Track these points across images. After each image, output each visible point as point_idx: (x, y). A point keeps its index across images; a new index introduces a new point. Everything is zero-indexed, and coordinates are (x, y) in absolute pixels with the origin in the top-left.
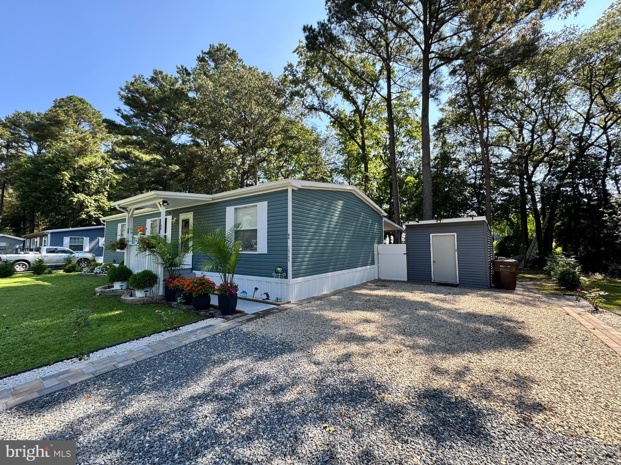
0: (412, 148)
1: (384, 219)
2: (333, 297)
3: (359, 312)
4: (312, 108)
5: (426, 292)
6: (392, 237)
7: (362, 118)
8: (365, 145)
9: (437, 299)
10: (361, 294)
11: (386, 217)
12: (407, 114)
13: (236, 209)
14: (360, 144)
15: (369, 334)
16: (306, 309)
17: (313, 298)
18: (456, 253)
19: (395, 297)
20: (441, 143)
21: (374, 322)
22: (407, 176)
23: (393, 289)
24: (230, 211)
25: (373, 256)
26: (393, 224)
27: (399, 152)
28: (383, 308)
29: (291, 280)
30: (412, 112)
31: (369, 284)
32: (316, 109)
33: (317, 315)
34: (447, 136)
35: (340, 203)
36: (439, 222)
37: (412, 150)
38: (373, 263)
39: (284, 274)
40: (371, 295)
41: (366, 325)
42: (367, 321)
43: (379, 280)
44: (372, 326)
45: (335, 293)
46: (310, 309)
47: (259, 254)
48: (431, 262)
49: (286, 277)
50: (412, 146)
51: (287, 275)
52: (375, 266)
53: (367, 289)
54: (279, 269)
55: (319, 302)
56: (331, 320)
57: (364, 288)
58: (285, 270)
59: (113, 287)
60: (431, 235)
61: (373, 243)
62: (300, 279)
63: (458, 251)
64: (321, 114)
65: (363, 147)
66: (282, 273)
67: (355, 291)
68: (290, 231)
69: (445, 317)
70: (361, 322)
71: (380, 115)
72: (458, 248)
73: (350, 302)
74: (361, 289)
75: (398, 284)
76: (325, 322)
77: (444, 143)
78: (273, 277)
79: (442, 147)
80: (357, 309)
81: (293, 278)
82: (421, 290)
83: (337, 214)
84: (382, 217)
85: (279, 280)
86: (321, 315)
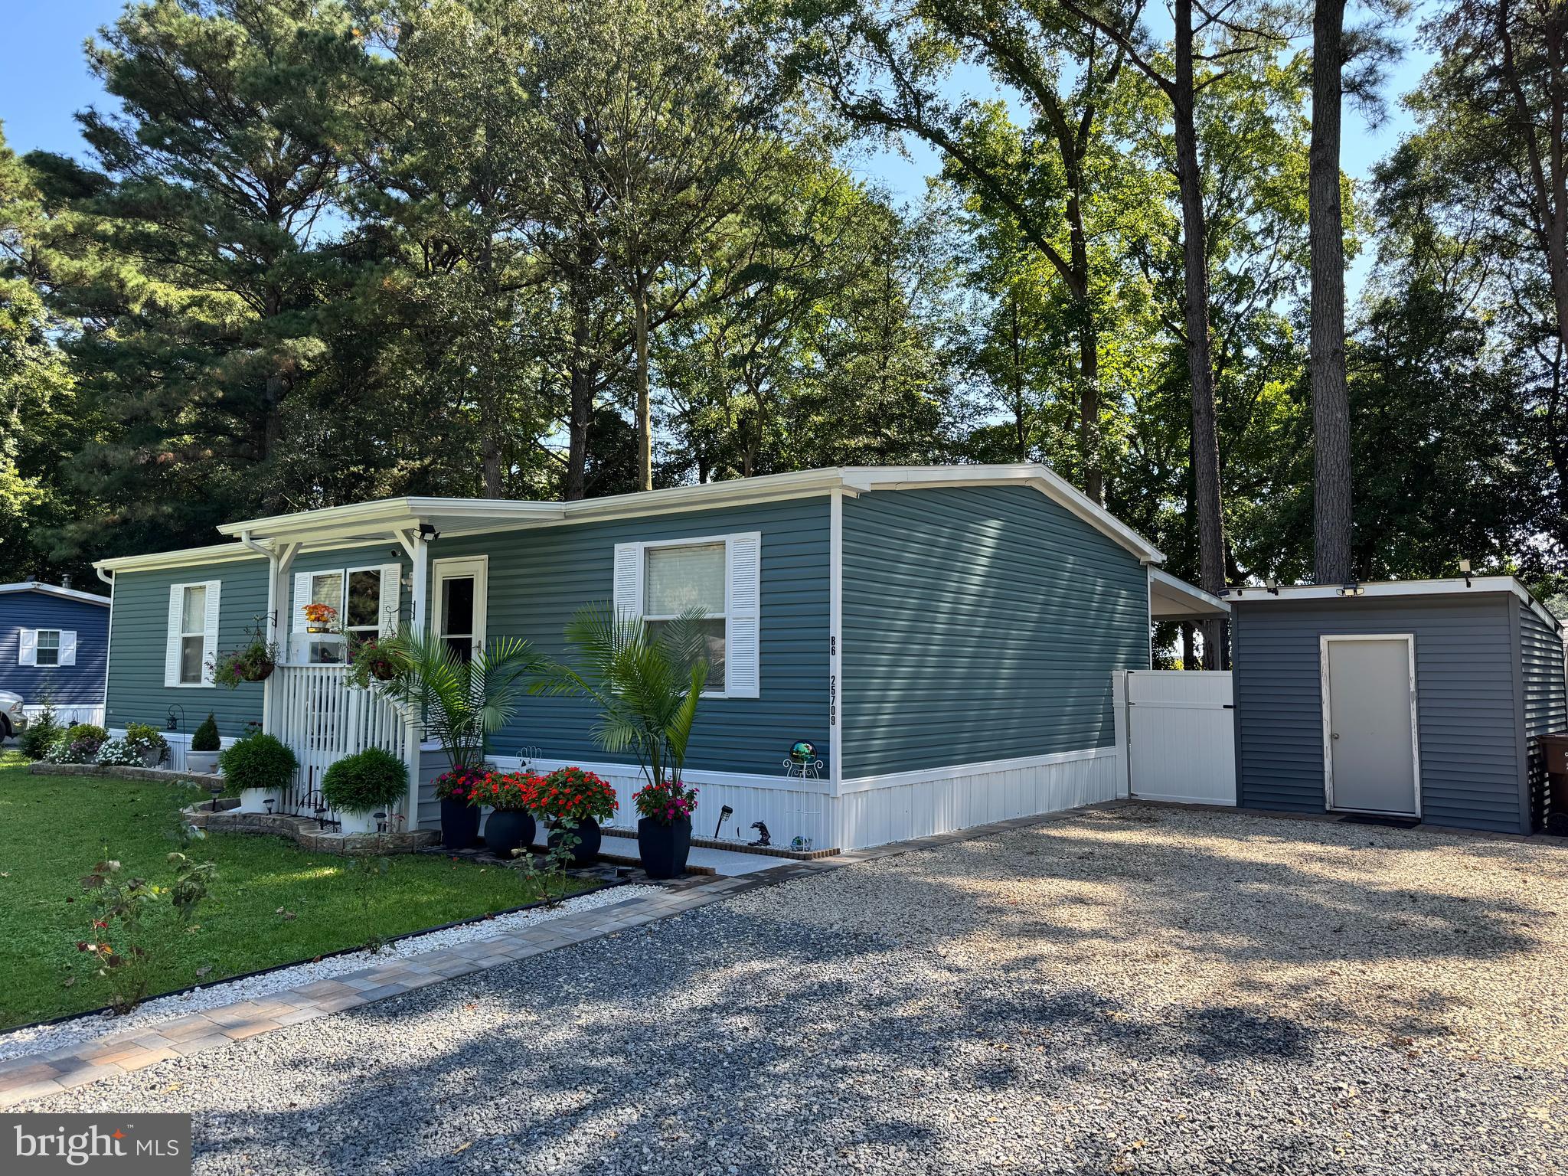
0: (1288, 257)
1: (1154, 575)
2: (970, 844)
3: (1056, 881)
4: (869, 115)
5: (1289, 838)
6: (1199, 638)
7: (1072, 155)
8: (1086, 266)
9: (1321, 860)
10: (1064, 840)
11: (1158, 566)
12: (1267, 121)
13: (648, 551)
14: (1067, 257)
15: (1086, 926)
16: (893, 870)
17: (907, 844)
18: (1414, 706)
19: (1178, 852)
20: (1410, 242)
21: (1102, 904)
22: (1264, 376)
23: (1178, 827)
24: (628, 556)
25: (1110, 713)
26: (1192, 591)
27: (1231, 279)
28: (1134, 876)
29: (840, 785)
30: (1285, 113)
31: (1094, 813)
32: (890, 123)
33: (930, 885)
34: (1436, 211)
35: (992, 528)
36: (1349, 592)
37: (1288, 267)
38: (1107, 739)
39: (819, 764)
40: (1099, 844)
41: (1080, 911)
42: (1080, 900)
43: (1132, 801)
44: (1096, 912)
45: (975, 835)
46: (905, 870)
47: (731, 700)
48: (1321, 738)
49: (825, 774)
50: (1286, 249)
51: (827, 766)
52: (1118, 750)
53: (1084, 826)
54: (803, 748)
55: (927, 855)
56: (975, 895)
57: (1075, 824)
58: (822, 752)
59: (238, 804)
60: (1324, 640)
61: (1108, 664)
62: (867, 782)
63: (1418, 700)
64: (911, 138)
65: (1076, 273)
66: (812, 760)
67: (1045, 832)
68: (836, 629)
69: (1320, 900)
70: (1062, 902)
71: (1152, 125)
72: (1418, 690)
73: (1027, 859)
74: (1063, 826)
75: (1199, 815)
76: (960, 898)
77: (1425, 241)
78: (782, 772)
79: (1416, 258)
80: (1054, 876)
81: (845, 776)
82: (1278, 834)
83: (981, 565)
84: (1144, 569)
85: (803, 783)
86: (941, 886)
